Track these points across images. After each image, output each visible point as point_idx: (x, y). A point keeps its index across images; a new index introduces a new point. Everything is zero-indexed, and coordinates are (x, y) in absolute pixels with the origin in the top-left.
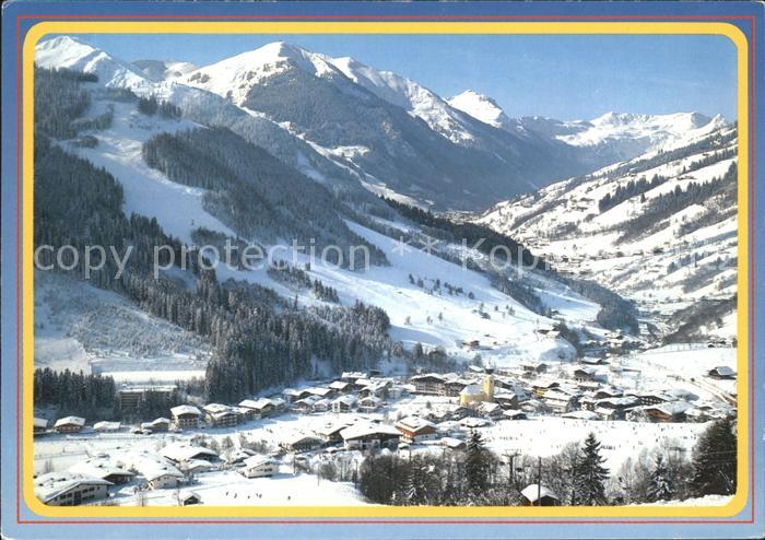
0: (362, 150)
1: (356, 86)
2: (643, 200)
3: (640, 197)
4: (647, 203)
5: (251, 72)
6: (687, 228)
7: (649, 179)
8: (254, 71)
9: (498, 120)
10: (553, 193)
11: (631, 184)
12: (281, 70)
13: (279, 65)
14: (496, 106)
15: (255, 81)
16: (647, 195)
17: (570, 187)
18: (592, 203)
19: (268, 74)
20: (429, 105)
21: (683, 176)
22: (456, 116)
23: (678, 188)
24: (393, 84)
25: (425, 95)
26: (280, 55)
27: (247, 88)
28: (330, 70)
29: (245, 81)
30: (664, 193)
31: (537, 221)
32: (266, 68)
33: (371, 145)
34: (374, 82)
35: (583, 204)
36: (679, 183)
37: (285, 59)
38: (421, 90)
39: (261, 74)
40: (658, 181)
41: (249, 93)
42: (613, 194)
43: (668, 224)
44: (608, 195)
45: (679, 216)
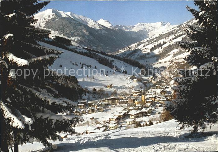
0: (79, 38)
1: (74, 20)
2: (162, 48)
3: (161, 47)
4: (163, 49)
5: (45, 18)
6: (175, 55)
7: (162, 43)
8: (46, 17)
9: (111, 27)
10: (134, 47)
11: (158, 44)
12: (53, 17)
13: (53, 15)
14: (110, 23)
15: (46, 20)
16: (162, 47)
17: (138, 45)
18: (148, 49)
19: (50, 18)
20: (94, 24)
21: (170, 41)
22: (101, 26)
23: (170, 45)
24: (83, 19)
25: (92, 21)
26: (52, 13)
27: (45, 23)
28: (67, 16)
29: (43, 21)
30: (167, 46)
31: (134, 55)
32: (49, 17)
33: (81, 36)
34: (78, 18)
35: (146, 50)
36: (170, 43)
37: (54, 14)
38: (91, 20)
39: (48, 18)
40: (164, 43)
41: (45, 24)
42: (153, 47)
43: (170, 54)
44: (152, 47)
45: (172, 52)
